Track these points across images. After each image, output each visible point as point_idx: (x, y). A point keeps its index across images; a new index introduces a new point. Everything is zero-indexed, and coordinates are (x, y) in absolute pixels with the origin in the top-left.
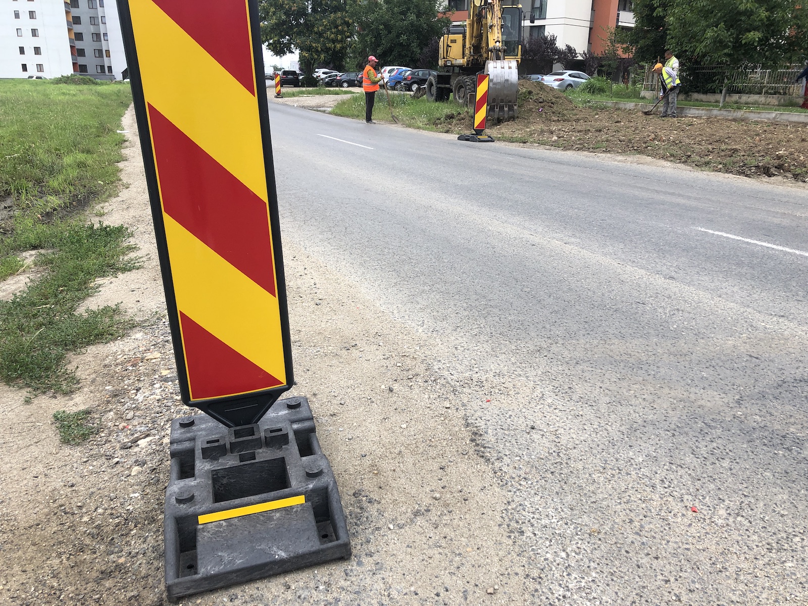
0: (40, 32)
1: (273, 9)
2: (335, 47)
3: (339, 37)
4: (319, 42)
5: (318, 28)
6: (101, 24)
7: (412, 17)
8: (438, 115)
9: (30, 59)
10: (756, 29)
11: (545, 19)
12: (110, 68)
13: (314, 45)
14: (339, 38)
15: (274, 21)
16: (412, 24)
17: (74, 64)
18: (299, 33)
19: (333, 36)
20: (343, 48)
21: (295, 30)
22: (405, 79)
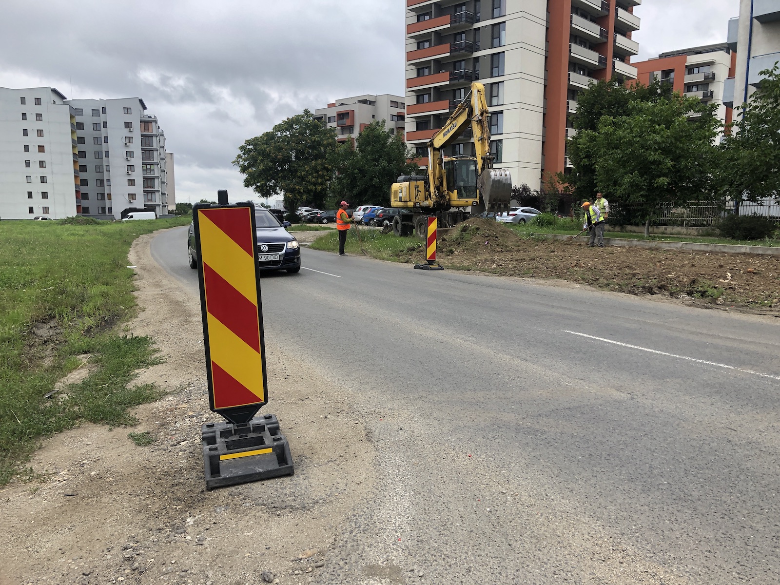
0: (48, 179)
1: (260, 158)
2: (316, 189)
3: (320, 180)
4: (301, 185)
5: (301, 173)
6: (105, 172)
7: (384, 163)
8: (401, 248)
9: (38, 203)
10: (665, 175)
11: (501, 162)
12: (110, 209)
13: (297, 187)
14: (319, 182)
15: (261, 167)
16: (384, 169)
17: (78, 207)
18: (283, 178)
19: (314, 179)
20: (323, 190)
21: (280, 175)
22: (378, 216)
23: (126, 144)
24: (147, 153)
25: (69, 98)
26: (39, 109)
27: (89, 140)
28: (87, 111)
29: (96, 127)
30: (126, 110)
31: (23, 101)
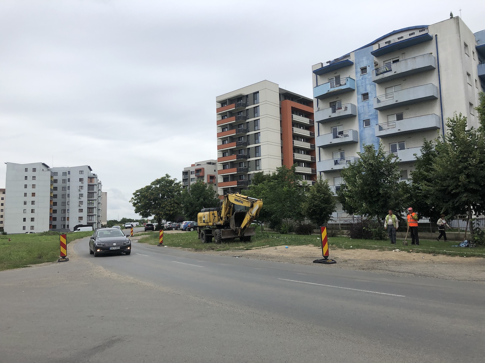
0: (36, 211)
6: (67, 205)
9: (28, 224)
12: (68, 226)
17: (50, 225)
23: (79, 190)
24: (90, 194)
25: (51, 167)
26: (34, 174)
27: (59, 189)
28: (60, 174)
29: (64, 181)
30: (81, 172)
31: (26, 170)
